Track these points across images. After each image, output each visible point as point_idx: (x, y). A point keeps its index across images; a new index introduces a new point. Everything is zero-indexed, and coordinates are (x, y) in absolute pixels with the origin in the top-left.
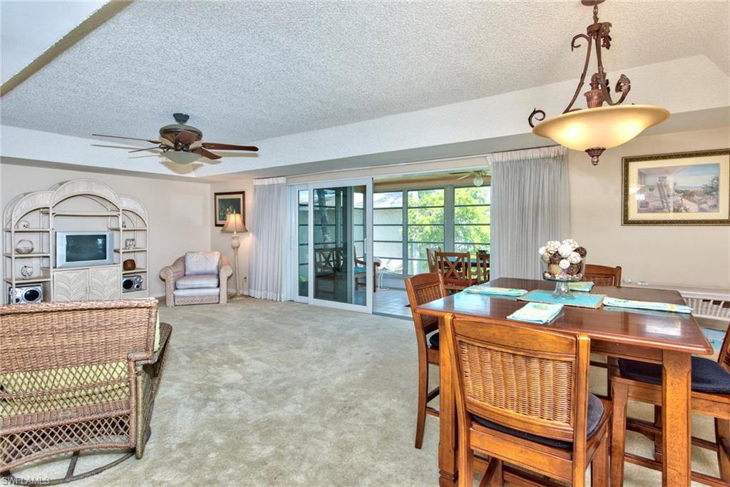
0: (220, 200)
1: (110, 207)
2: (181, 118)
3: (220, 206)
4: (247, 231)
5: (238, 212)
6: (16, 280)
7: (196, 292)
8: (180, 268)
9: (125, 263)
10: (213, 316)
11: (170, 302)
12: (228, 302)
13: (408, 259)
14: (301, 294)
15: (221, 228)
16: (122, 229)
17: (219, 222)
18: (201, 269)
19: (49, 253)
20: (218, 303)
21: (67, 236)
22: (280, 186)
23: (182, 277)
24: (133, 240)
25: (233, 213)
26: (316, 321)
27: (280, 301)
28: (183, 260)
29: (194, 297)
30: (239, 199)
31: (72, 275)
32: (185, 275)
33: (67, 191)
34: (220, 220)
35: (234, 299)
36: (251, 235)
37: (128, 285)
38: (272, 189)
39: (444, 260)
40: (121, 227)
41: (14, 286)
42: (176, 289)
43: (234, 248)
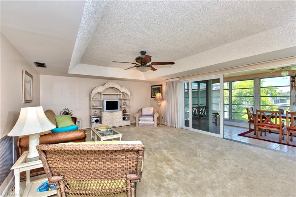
0: (153, 88)
1: (118, 92)
2: (143, 53)
3: (153, 91)
4: (163, 99)
5: (160, 92)
6: (93, 115)
7: (146, 122)
8: (140, 113)
9: (123, 111)
10: (153, 133)
11: (137, 126)
12: (157, 127)
13: (232, 112)
14: (186, 126)
15: (154, 99)
16: (122, 99)
17: (153, 96)
18: (147, 114)
19: (101, 107)
20: (154, 127)
21: (107, 102)
22: (176, 82)
23: (141, 116)
24: (126, 103)
25: (158, 93)
26: (197, 140)
27: (177, 128)
28: (141, 110)
29: (145, 124)
30: (160, 88)
31: (108, 115)
32: (142, 116)
33: (107, 86)
34: (153, 95)
35: (159, 126)
36: (165, 101)
37: (124, 118)
38: (173, 83)
39: (262, 114)
40: (122, 98)
41: (92, 118)
42: (139, 121)
43: (159, 106)
